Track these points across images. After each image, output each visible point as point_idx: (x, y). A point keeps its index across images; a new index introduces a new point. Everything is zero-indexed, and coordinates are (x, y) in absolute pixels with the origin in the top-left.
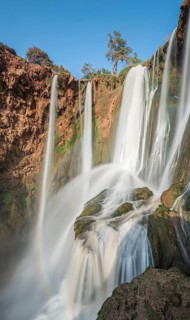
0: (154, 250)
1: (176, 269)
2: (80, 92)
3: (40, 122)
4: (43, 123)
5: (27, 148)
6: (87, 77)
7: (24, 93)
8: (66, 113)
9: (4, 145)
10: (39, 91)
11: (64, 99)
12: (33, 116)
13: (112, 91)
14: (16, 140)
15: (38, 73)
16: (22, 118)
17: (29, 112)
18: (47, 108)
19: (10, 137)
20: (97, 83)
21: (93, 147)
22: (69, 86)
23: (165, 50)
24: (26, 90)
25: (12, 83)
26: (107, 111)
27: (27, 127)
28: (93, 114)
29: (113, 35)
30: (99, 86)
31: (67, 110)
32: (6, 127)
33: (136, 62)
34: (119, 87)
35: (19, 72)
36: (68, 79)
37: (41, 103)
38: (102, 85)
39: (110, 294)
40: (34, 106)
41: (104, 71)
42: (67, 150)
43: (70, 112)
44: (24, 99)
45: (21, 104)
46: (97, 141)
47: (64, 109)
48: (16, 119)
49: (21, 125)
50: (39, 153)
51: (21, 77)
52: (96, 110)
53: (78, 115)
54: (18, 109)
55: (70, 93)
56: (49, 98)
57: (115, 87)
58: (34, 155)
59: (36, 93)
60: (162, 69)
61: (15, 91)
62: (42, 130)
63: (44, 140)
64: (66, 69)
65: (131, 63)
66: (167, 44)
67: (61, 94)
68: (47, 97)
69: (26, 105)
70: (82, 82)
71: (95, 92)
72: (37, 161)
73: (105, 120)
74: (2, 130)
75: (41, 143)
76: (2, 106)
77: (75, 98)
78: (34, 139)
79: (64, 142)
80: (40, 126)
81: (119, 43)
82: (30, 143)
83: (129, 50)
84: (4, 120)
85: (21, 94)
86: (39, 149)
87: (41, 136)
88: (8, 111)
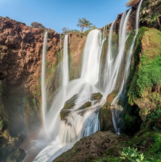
0: (101, 124)
1: (110, 131)
2: (60, 39)
3: (37, 54)
4: (39, 55)
5: (31, 70)
6: (65, 32)
8: (53, 49)
9: (19, 69)
11: (51, 42)
12: (34, 52)
13: (80, 39)
14: (25, 65)
15: (36, 31)
16: (28, 53)
17: (32, 50)
18: (41, 47)
19: (22, 64)
20: (71, 35)
22: (55, 36)
24: (31, 39)
25: (24, 36)
26: (77, 48)
27: (31, 58)
28: (69, 49)
31: (53, 47)
32: (20, 59)
33: (94, 28)
34: (84, 37)
35: (27, 32)
36: (53, 33)
37: (38, 45)
38: (73, 36)
39: (79, 140)
40: (34, 47)
41: (75, 30)
42: (53, 70)
43: (55, 49)
44: (29, 43)
45: (28, 46)
46: (71, 65)
47: (51, 47)
48: (25, 54)
49: (27, 57)
50: (38, 73)
51: (28, 33)
52: (71, 47)
53: (59, 50)
54: (26, 49)
55: (55, 39)
56: (43, 42)
57: (82, 37)
58: (35, 74)
59: (35, 40)
60: (108, 32)
61: (25, 40)
62: (39, 59)
63: (41, 65)
64: (52, 29)
65: (92, 28)
67: (49, 40)
68: (41, 42)
69: (30, 46)
70: (62, 35)
71: (70, 39)
72: (36, 77)
73: (76, 52)
74: (18, 60)
75: (39, 66)
76: (19, 48)
77: (57, 41)
78: (34, 64)
79: (51, 65)
80: (37, 57)
81: (85, 21)
82: (32, 67)
83: (91, 24)
84: (20, 55)
85: (28, 41)
86: (38, 70)
87: (38, 63)
88: (21, 50)
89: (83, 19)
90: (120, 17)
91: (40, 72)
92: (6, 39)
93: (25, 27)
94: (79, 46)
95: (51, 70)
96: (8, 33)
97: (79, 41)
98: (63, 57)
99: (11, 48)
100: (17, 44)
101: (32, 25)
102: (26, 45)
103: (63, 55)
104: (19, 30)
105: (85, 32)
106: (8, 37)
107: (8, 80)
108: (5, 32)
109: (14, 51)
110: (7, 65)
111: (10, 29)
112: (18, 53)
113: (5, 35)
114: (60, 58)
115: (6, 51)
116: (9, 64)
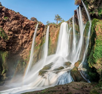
2: (45, 29)
3: (30, 38)
4: (31, 38)
5: (25, 47)
6: (48, 24)
7: (27, 29)
8: (40, 35)
9: (18, 46)
10: (32, 28)
11: (39, 31)
12: (28, 36)
13: (56, 29)
14: (22, 44)
15: (32, 23)
16: (25, 37)
18: (33, 33)
19: (20, 43)
20: (51, 26)
21: (49, 48)
22: (42, 27)
23: (72, 19)
24: (28, 28)
25: (24, 26)
26: (54, 35)
27: (26, 39)
28: (49, 35)
29: (56, 15)
30: (52, 27)
31: (40, 34)
32: (20, 40)
33: (64, 21)
35: (27, 23)
36: (42, 25)
37: (32, 32)
38: (53, 27)
40: (29, 32)
42: (39, 48)
43: (41, 35)
44: (27, 31)
45: (25, 32)
46: (50, 45)
47: (39, 34)
48: (23, 37)
49: (24, 39)
50: (29, 48)
52: (50, 34)
53: (44, 36)
54: (24, 34)
56: (35, 30)
57: (57, 28)
58: (27, 49)
59: (30, 29)
60: (72, 23)
61: (25, 28)
62: (31, 41)
63: (31, 44)
64: (41, 22)
65: (62, 22)
66: (72, 18)
67: (39, 29)
68: (34, 30)
69: (27, 32)
70: (46, 26)
71: (50, 29)
72: (28, 51)
73: (53, 38)
74: (18, 41)
75: (30, 45)
76: (20, 33)
77: (43, 30)
78: (28, 44)
79: (38, 45)
80: (30, 39)
81: (58, 17)
82: (26, 45)
83: (61, 18)
84: (19, 37)
85: (26, 29)
86: (29, 47)
87: (30, 43)
88: (21, 35)
89: (57, 15)
90: (76, 12)
91: (30, 48)
92: (12, 28)
93: (27, 20)
94: (56, 34)
95: (37, 48)
96: (15, 23)
97: (55, 30)
98: (45, 40)
99: (15, 33)
100: (19, 30)
101: (31, 19)
102: (24, 31)
103: (45, 39)
104: (23, 22)
105: (59, 24)
106: (14, 26)
107: (11, 51)
108: (12, 23)
109: (17, 35)
110: (11, 43)
111: (17, 21)
112: (18, 36)
113: (12, 25)
114: (43, 40)
115: (11, 35)
116: (13, 43)
